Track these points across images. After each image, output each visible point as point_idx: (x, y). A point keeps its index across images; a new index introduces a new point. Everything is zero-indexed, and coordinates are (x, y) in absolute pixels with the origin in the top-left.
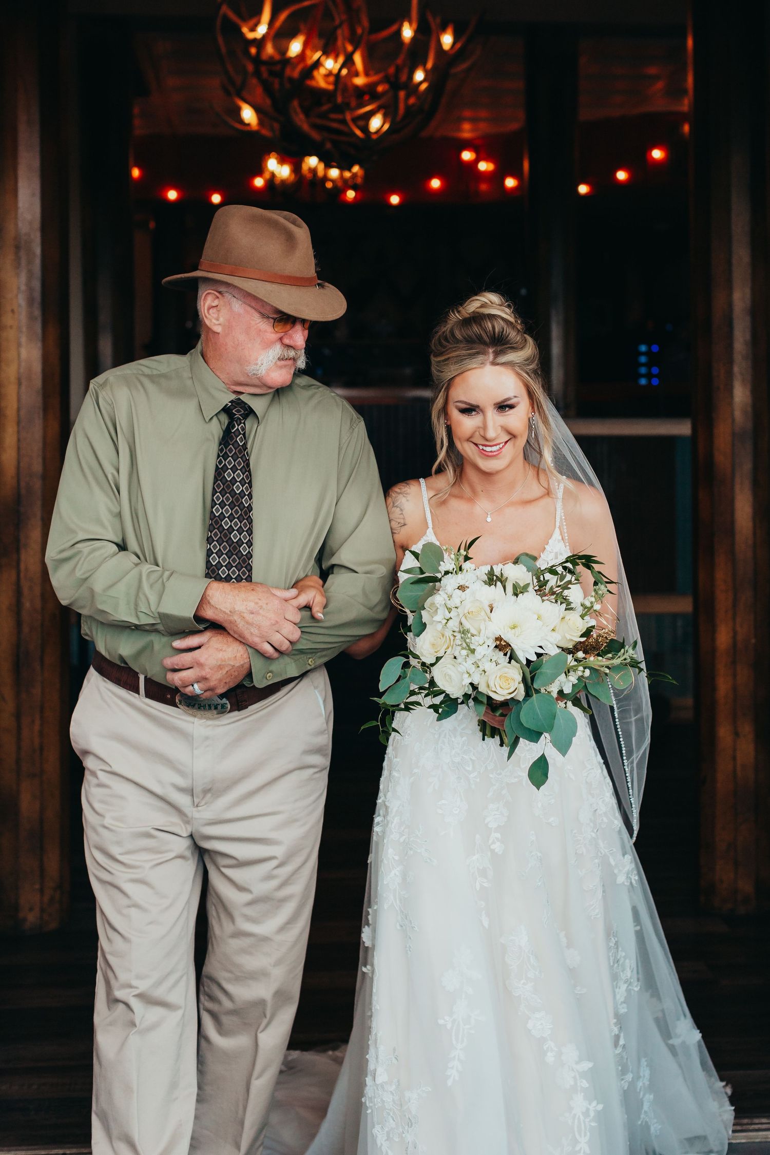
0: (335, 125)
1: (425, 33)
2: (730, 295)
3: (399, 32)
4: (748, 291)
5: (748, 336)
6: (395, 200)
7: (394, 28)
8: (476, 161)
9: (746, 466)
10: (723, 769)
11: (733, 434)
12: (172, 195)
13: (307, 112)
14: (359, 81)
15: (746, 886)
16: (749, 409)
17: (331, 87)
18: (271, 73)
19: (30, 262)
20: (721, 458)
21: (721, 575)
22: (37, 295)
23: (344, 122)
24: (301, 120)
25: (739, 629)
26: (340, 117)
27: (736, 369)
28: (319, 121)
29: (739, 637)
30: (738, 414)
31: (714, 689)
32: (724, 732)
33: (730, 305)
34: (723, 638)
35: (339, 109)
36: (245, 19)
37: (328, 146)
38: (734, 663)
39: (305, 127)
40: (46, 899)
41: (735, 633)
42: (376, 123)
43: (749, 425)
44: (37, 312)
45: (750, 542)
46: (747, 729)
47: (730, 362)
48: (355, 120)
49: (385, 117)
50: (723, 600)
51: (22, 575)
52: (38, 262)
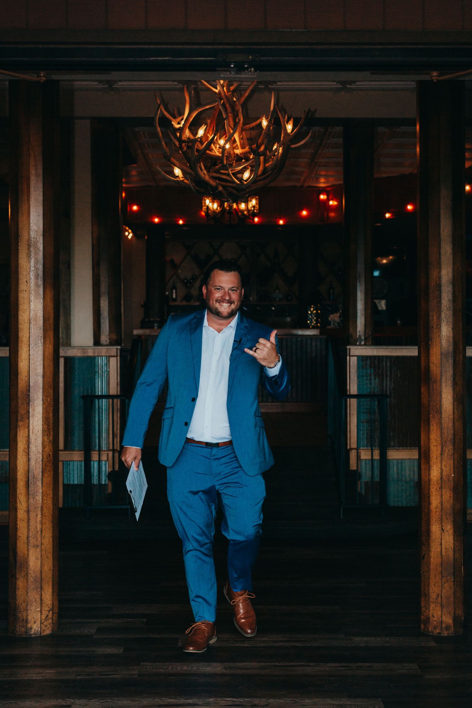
0: (224, 177)
1: (276, 124)
2: (440, 272)
3: (261, 124)
4: (450, 270)
5: (450, 296)
6: (281, 222)
7: (258, 122)
8: (328, 200)
9: (449, 372)
10: (435, 549)
11: (441, 354)
12: (156, 220)
13: (208, 169)
14: (238, 151)
15: (448, 620)
16: (451, 339)
17: (221, 155)
18: (188, 147)
19: (36, 254)
20: (434, 368)
21: (434, 436)
22: (41, 273)
23: (228, 175)
24: (204, 174)
25: (444, 468)
26: (227, 172)
27: (443, 316)
28: (215, 175)
29: (444, 473)
30: (444, 342)
31: (429, 503)
32: (435, 528)
33: (440, 278)
34: (435, 473)
35: (225, 167)
36: (175, 117)
37: (220, 188)
38: (441, 488)
39: (207, 178)
40: (44, 617)
41: (442, 470)
42: (246, 175)
43: (451, 348)
44: (40, 282)
45: (451, 417)
46: (449, 527)
47: (439, 312)
48: (234, 174)
49: (251, 172)
50: (435, 451)
51: (31, 431)
52: (41, 254)
